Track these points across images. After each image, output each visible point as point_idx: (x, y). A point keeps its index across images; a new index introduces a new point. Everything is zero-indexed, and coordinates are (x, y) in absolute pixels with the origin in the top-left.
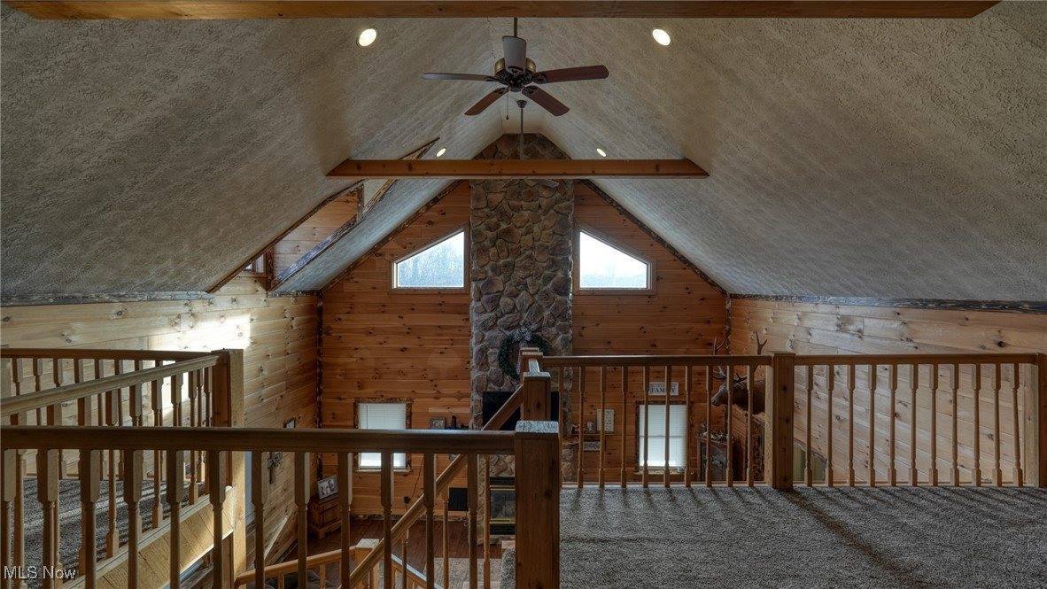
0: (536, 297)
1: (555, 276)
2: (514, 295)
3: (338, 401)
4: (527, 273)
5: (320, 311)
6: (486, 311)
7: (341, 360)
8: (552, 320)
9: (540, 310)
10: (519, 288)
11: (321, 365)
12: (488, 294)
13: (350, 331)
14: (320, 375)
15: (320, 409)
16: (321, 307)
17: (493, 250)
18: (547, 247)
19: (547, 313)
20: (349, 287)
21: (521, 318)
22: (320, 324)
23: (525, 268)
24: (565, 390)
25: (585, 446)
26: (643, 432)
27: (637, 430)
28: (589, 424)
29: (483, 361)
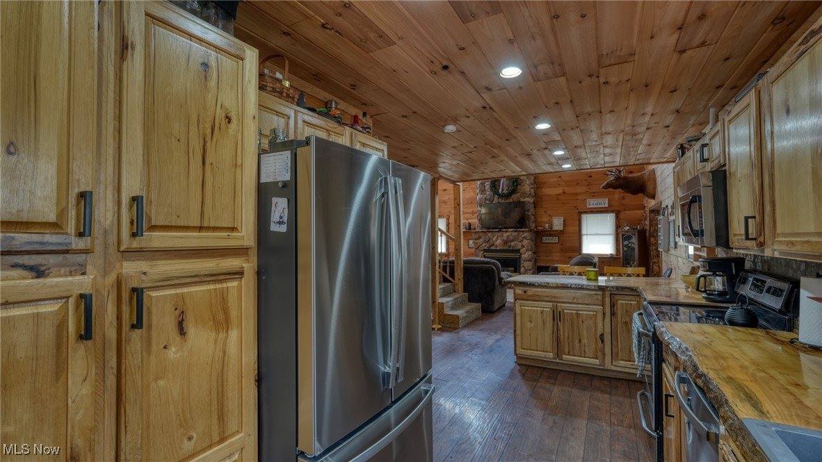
24: (529, 202)
25: (545, 240)
26: (584, 231)
27: (580, 230)
28: (547, 225)
29: (483, 188)
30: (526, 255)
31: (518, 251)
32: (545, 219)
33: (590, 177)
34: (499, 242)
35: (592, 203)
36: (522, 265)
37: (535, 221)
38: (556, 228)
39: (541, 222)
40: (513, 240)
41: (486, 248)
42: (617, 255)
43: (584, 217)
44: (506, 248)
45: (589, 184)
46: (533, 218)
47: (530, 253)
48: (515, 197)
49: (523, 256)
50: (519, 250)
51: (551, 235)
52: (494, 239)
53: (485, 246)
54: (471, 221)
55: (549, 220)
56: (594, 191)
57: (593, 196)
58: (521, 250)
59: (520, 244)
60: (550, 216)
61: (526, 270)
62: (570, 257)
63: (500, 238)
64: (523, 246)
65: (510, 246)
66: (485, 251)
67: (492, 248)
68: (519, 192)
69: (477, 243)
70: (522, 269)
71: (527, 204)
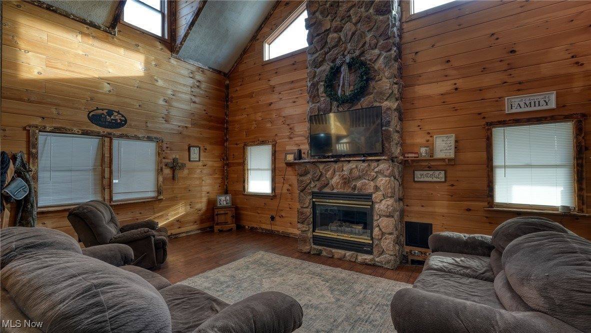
3: (236, 146)
5: (227, 87)
7: (237, 118)
8: (374, 42)
9: (362, 36)
10: (343, 21)
11: (227, 122)
12: (318, 35)
13: (242, 97)
14: (227, 128)
15: (226, 152)
16: (228, 84)
19: (369, 36)
20: (242, 67)
22: (227, 96)
24: (389, 109)
25: (420, 176)
26: (498, 160)
27: (490, 158)
28: (423, 150)
29: (315, 92)
30: (383, 205)
31: (368, 197)
32: (420, 139)
33: (513, 52)
34: (335, 180)
35: (516, 104)
36: (375, 224)
37: (403, 144)
38: (439, 155)
39: (413, 145)
40: (360, 178)
41: (316, 190)
42: (581, 210)
43: (498, 133)
44: (348, 191)
45: (511, 67)
46: (396, 137)
47: (390, 202)
48: (365, 102)
49: (377, 206)
50: (370, 195)
51: (430, 168)
52: (329, 174)
53: (314, 187)
54: (302, 147)
55: (428, 141)
56: (520, 79)
57: (519, 90)
58: (374, 196)
59: (372, 184)
60: (429, 133)
61: (383, 234)
62: (469, 210)
63: (337, 173)
64: (377, 188)
65: (354, 188)
66: (314, 195)
67: (327, 190)
68: (371, 91)
69: (302, 181)
70: (376, 231)
71: (385, 112)
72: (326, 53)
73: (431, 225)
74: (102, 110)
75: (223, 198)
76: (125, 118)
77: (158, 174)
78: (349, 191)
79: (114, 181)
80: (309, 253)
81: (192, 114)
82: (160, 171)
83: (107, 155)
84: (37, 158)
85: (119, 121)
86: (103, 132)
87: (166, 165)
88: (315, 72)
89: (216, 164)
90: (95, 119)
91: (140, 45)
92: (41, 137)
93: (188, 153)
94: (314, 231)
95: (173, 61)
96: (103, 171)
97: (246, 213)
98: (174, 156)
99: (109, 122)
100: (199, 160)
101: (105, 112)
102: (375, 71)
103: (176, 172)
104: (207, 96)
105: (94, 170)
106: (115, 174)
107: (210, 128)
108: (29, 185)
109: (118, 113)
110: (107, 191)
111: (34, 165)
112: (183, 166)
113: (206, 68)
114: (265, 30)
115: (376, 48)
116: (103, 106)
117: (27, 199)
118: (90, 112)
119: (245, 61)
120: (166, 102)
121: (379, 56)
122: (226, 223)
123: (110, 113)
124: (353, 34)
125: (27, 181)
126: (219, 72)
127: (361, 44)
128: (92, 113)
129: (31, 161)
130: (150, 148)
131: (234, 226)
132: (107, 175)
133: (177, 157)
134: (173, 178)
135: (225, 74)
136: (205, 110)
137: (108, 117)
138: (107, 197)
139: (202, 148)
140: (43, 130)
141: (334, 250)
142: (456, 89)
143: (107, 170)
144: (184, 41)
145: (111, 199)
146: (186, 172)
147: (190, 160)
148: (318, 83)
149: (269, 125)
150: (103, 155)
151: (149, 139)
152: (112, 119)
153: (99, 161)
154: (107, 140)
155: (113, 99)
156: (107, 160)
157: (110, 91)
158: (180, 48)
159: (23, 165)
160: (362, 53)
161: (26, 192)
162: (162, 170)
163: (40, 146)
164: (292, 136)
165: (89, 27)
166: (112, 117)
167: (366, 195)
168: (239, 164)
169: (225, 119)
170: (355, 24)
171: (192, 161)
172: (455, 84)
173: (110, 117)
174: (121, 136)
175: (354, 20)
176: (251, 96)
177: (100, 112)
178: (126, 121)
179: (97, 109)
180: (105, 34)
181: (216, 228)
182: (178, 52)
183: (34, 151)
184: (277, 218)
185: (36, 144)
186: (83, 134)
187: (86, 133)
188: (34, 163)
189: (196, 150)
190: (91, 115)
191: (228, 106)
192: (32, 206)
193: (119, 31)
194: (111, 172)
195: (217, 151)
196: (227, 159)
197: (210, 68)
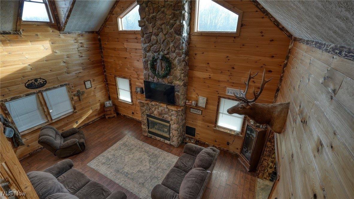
0: (167, 36)
1: (175, 23)
2: (157, 35)
3: (110, 75)
4: (162, 22)
5: (100, 40)
6: (146, 43)
7: (109, 60)
8: (173, 49)
9: (168, 44)
10: (159, 30)
11: (103, 61)
12: (146, 34)
13: (109, 49)
14: (104, 65)
15: (106, 78)
16: (100, 38)
17: (147, 9)
18: (171, 5)
19: (171, 45)
20: (107, 30)
21: (160, 47)
22: (101, 45)
23: (161, 19)
24: (179, 85)
25: (192, 111)
28: (194, 102)
29: (146, 66)
30: (174, 126)
32: (194, 96)
33: (233, 68)
34: (156, 112)
35: (230, 92)
36: (171, 132)
38: (200, 105)
42: (241, 134)
43: (223, 101)
45: (231, 75)
46: (182, 97)
48: (169, 78)
49: (171, 126)
51: (196, 109)
52: (153, 109)
53: (148, 113)
55: (197, 97)
56: (234, 82)
57: (232, 86)
58: (170, 122)
59: (170, 118)
60: (197, 94)
61: (173, 136)
62: (208, 126)
63: (156, 110)
64: (171, 120)
65: (163, 117)
66: (148, 116)
67: (152, 115)
68: (172, 74)
69: (142, 109)
70: (171, 134)
71: (177, 86)
72: (151, 47)
73: (195, 129)
74: (31, 80)
75: (108, 103)
76: (45, 80)
77: (71, 101)
78: (161, 118)
79: (50, 111)
80: (147, 136)
81: (82, 64)
82: (72, 99)
83: (42, 101)
84: (9, 114)
85: (42, 83)
86: (36, 91)
87: (74, 95)
88: (146, 55)
89: (101, 86)
90: (30, 86)
91: (38, 34)
92: (7, 105)
93: (84, 85)
94: (148, 129)
95: (62, 36)
96: (43, 109)
97: (121, 108)
98: (77, 90)
99: (38, 85)
100: (92, 87)
101: (33, 81)
102: (174, 65)
103: (81, 97)
104: (88, 50)
105: (38, 109)
106: (49, 108)
107: (94, 68)
108: (13, 128)
109: (40, 78)
110: (48, 117)
111: (10, 118)
112: (83, 93)
113: (84, 33)
114: (117, 9)
115: (174, 52)
116: (31, 78)
117: (15, 134)
118: (26, 84)
119: (108, 27)
120: (65, 63)
121: (176, 57)
122: (111, 114)
123: (36, 80)
124: (164, 41)
125: (11, 127)
126: (92, 32)
127: (167, 48)
128: (27, 84)
129: (7, 117)
130: (63, 90)
131: (115, 115)
132: (46, 110)
133: (79, 89)
134: (80, 100)
135: (97, 32)
136: (89, 59)
137: (36, 83)
138: (49, 119)
139: (91, 80)
140: (6, 101)
141: (156, 137)
142: (210, 78)
143: (45, 108)
144: (66, 25)
145: (52, 120)
146: (85, 95)
147: (86, 89)
148: (148, 61)
149: (126, 70)
150: (41, 102)
151: (61, 86)
152: (38, 83)
153: (39, 105)
154: (40, 94)
155: (35, 72)
156: (43, 103)
157: (31, 69)
158: (64, 28)
159: (5, 120)
160: (168, 53)
161: (13, 132)
162: (73, 98)
163: (8, 109)
164: (138, 78)
165: (3, 35)
166: (38, 82)
167: (168, 121)
168: (113, 85)
169: (102, 60)
170: (165, 35)
171: (87, 89)
172: (210, 75)
173: (37, 82)
174: (46, 90)
175: (164, 33)
176: (114, 49)
177: (31, 81)
178: (46, 81)
179: (29, 81)
180: (15, 36)
181: (107, 117)
182: (63, 30)
183: (6, 112)
184: (135, 114)
185: (6, 109)
186: (26, 96)
187: (27, 95)
188: (9, 117)
189: (89, 82)
190: (26, 85)
191: (102, 52)
192: (18, 135)
193: (23, 30)
194: (47, 108)
195: (100, 78)
196: (107, 81)
197: (86, 32)
